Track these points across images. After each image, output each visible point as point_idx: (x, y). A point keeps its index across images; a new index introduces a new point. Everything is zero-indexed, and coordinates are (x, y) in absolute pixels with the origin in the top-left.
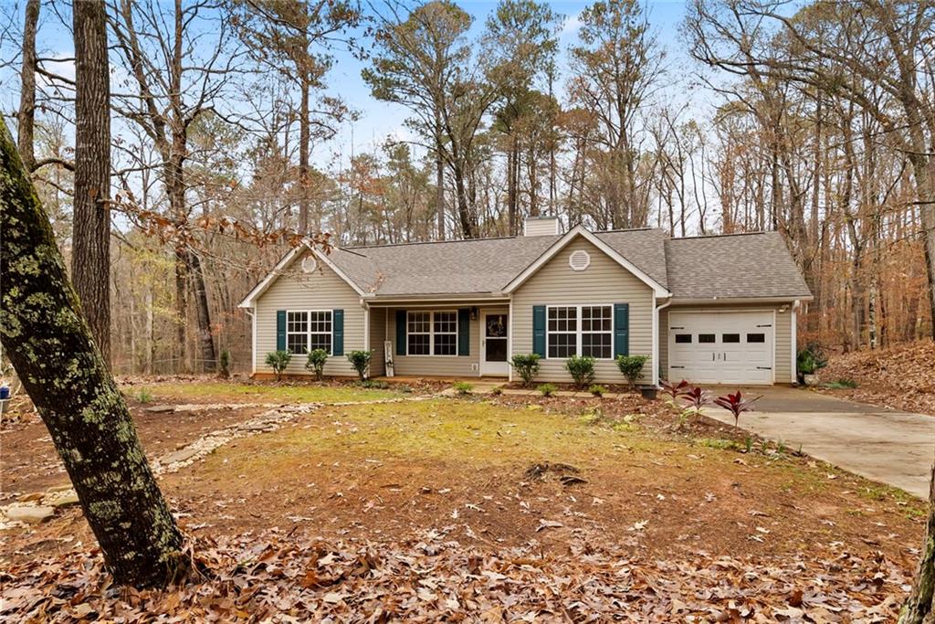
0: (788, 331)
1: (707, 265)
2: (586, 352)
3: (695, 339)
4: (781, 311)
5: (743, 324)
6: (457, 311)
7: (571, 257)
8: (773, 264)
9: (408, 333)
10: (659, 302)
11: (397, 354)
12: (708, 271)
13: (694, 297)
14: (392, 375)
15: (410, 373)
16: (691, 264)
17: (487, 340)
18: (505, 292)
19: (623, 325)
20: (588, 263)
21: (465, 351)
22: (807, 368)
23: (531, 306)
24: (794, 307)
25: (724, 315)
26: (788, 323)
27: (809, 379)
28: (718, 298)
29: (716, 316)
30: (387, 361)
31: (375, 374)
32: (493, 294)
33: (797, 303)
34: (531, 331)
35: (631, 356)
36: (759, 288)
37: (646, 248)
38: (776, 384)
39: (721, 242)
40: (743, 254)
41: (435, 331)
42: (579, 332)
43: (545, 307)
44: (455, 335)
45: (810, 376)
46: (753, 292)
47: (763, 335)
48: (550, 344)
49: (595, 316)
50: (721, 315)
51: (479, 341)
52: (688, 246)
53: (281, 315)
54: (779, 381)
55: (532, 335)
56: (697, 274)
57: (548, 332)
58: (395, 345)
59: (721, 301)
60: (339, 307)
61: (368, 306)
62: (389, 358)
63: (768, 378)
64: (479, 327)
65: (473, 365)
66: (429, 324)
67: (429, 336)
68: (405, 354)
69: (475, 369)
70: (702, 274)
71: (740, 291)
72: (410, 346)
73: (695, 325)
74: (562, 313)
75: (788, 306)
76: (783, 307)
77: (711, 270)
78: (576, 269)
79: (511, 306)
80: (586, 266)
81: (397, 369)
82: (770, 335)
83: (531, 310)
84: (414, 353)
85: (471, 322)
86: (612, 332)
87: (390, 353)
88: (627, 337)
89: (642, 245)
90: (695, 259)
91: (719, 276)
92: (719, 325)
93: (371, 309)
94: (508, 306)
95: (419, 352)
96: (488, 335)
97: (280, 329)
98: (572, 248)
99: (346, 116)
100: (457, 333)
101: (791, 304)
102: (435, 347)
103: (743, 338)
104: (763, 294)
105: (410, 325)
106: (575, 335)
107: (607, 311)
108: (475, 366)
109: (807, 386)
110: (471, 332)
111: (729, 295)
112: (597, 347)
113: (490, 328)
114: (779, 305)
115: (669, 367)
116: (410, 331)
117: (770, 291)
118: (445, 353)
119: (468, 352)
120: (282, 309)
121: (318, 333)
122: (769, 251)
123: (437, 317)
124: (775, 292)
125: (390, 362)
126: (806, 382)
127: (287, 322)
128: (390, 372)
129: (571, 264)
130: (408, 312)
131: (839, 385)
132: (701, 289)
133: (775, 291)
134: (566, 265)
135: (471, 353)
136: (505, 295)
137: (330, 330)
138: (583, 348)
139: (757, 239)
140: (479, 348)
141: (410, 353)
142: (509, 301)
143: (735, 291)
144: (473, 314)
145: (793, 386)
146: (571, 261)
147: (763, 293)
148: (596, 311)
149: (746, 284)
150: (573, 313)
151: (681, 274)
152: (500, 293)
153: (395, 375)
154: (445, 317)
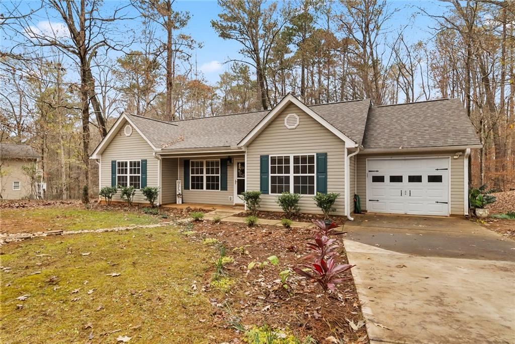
0: (462, 173)
1: (399, 124)
2: (296, 190)
3: (387, 179)
4: (455, 157)
5: (425, 168)
6: (219, 160)
7: (286, 119)
8: (452, 121)
9: (191, 175)
10: (350, 151)
11: (185, 189)
12: (399, 128)
13: (384, 147)
14: (181, 203)
15: (192, 202)
16: (388, 123)
17: (238, 180)
18: (240, 145)
19: (323, 170)
20: (298, 123)
21: (224, 188)
22: (478, 203)
23: (259, 156)
24: (466, 154)
25: (409, 161)
26: (462, 167)
27: (480, 212)
28: (403, 148)
29: (403, 161)
30: (177, 193)
31: (165, 203)
32: (232, 147)
33: (468, 151)
34: (259, 174)
35: (328, 193)
36: (437, 139)
37: (355, 113)
38: (451, 215)
39: (414, 107)
40: (429, 115)
41: (206, 174)
42: (292, 175)
43: (268, 156)
44: (219, 176)
45: (481, 210)
46: (432, 142)
47: (441, 177)
48: (272, 183)
49: (303, 163)
50: (406, 161)
51: (233, 180)
52: (389, 111)
53: (113, 163)
54: (454, 213)
55: (259, 177)
56: (391, 130)
57: (270, 175)
58: (183, 183)
59: (405, 150)
60: (144, 158)
61: (160, 158)
62: (179, 191)
63: (444, 211)
64: (233, 171)
65: (230, 197)
66: (203, 169)
67: (203, 177)
68: (189, 189)
69: (231, 200)
70: (395, 130)
71: (422, 142)
72: (192, 184)
73: (387, 169)
74: (280, 160)
75: (461, 153)
76: (456, 154)
77: (402, 127)
78: (289, 127)
79: (246, 156)
80: (296, 125)
81: (184, 199)
82: (446, 176)
83: (259, 159)
84: (194, 189)
85: (228, 167)
86: (315, 175)
87: (180, 188)
88: (326, 178)
89: (353, 111)
90: (392, 120)
91: (407, 131)
92: (405, 169)
93: (163, 159)
94: (244, 156)
95: (198, 188)
96: (238, 176)
97: (113, 173)
98: (286, 113)
99: (195, 45)
100: (219, 175)
101: (464, 151)
102: (207, 184)
103: (425, 179)
104: (441, 145)
105: (192, 169)
106: (289, 177)
107: (311, 159)
108: (231, 198)
109: (478, 218)
110: (228, 174)
111: (413, 146)
112: (304, 186)
113: (239, 171)
114: (454, 152)
115: (367, 200)
116: (192, 174)
117: (446, 142)
118: (213, 189)
119: (227, 188)
120: (113, 159)
121: (133, 175)
122: (450, 112)
123: (208, 164)
124: (450, 143)
125: (179, 194)
126: (478, 215)
127: (117, 168)
128: (179, 201)
129: (286, 124)
130: (190, 161)
131: (507, 217)
132: (392, 141)
133: (450, 141)
134: (282, 125)
135: (228, 189)
136: (240, 148)
137: (139, 174)
138: (294, 186)
139: (442, 104)
140: (233, 185)
141: (192, 189)
142: (244, 152)
143: (418, 142)
144: (228, 162)
145: (466, 218)
146: (286, 122)
147: (440, 143)
148: (304, 159)
149: (427, 137)
150: (287, 160)
151: (379, 131)
152: (236, 146)
153: (183, 203)
154: (212, 163)
